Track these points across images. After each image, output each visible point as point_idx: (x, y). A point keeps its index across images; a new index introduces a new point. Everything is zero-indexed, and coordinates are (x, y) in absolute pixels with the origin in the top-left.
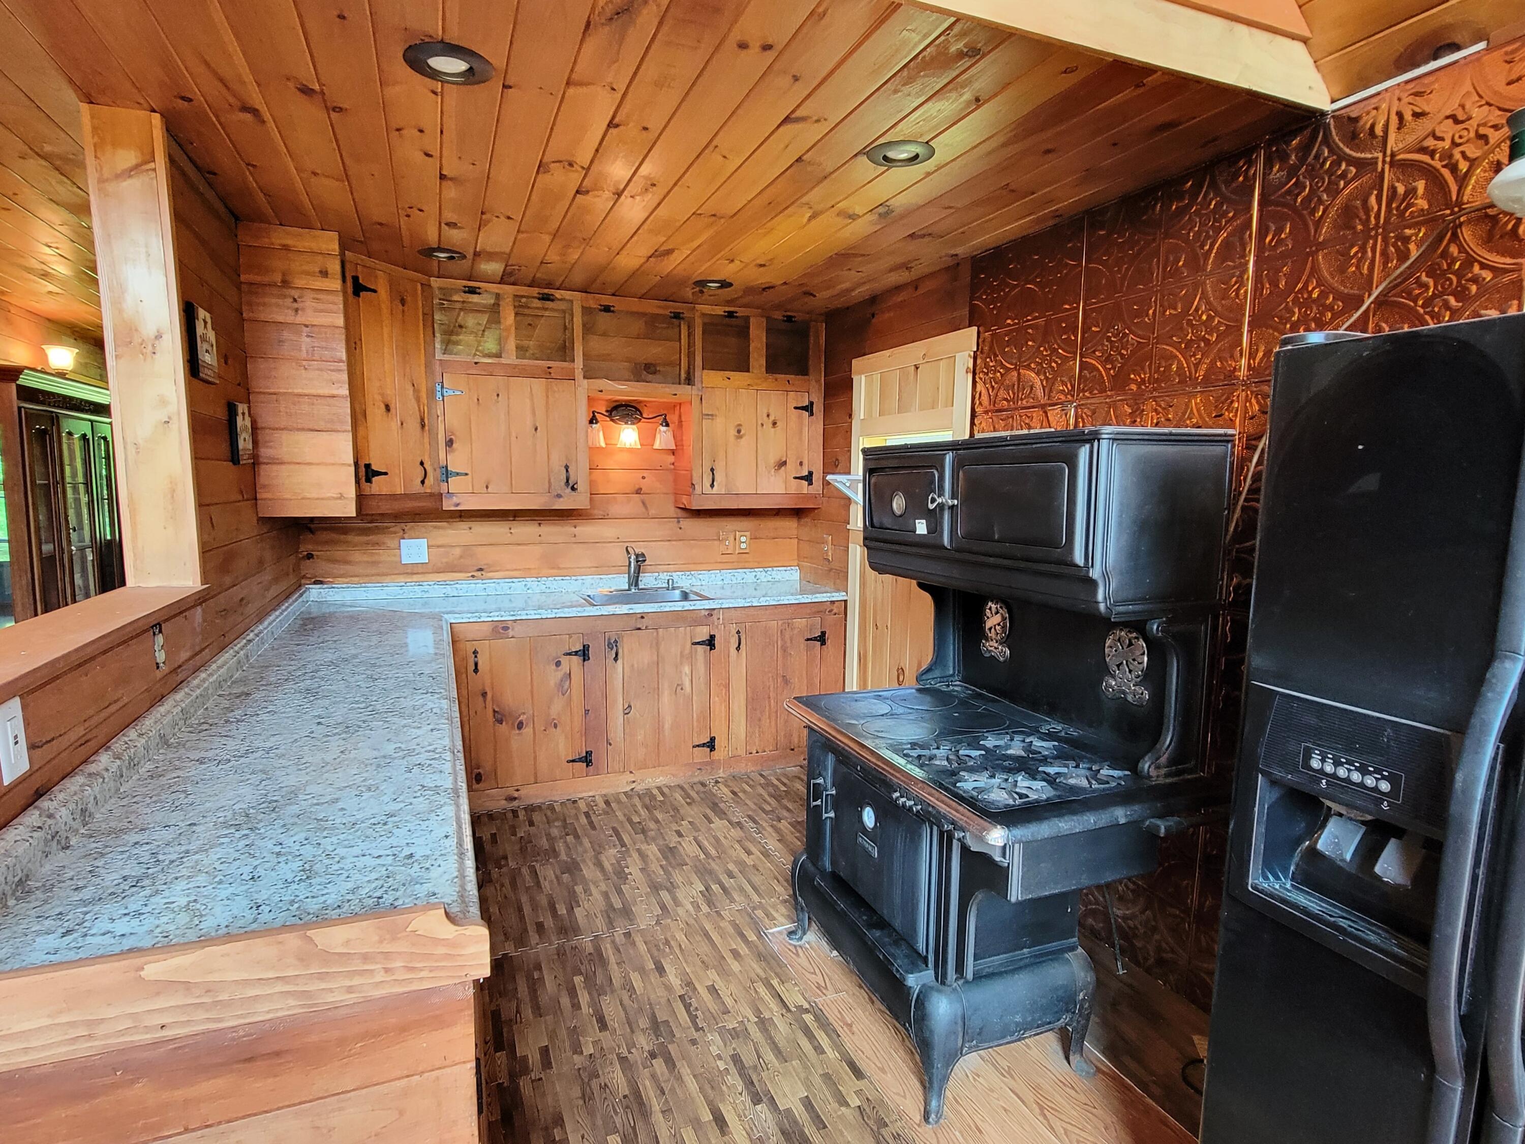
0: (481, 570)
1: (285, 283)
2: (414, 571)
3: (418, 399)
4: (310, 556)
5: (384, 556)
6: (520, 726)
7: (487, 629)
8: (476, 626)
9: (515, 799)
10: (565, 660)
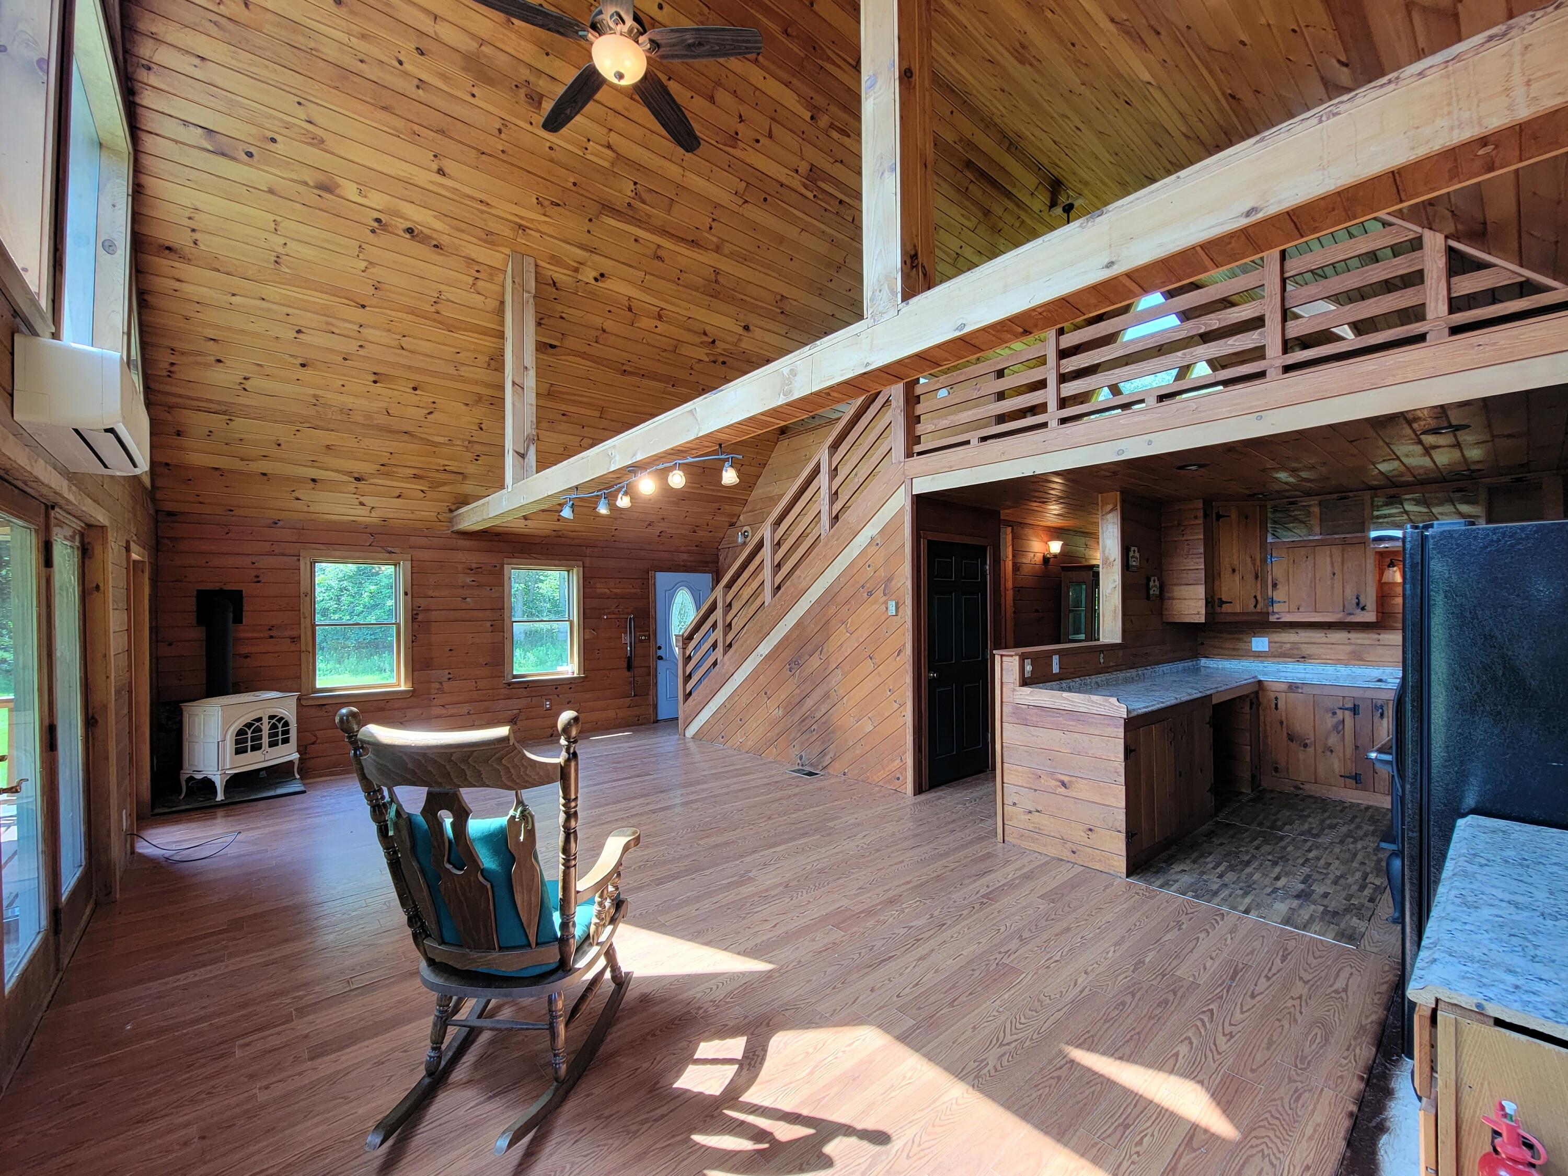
0: (1303, 657)
1: (1179, 524)
2: (1259, 655)
3: (1254, 564)
4: (1202, 644)
5: (1241, 645)
6: (1305, 746)
7: (1284, 687)
8: (1278, 684)
9: (1301, 789)
10: (1339, 712)
